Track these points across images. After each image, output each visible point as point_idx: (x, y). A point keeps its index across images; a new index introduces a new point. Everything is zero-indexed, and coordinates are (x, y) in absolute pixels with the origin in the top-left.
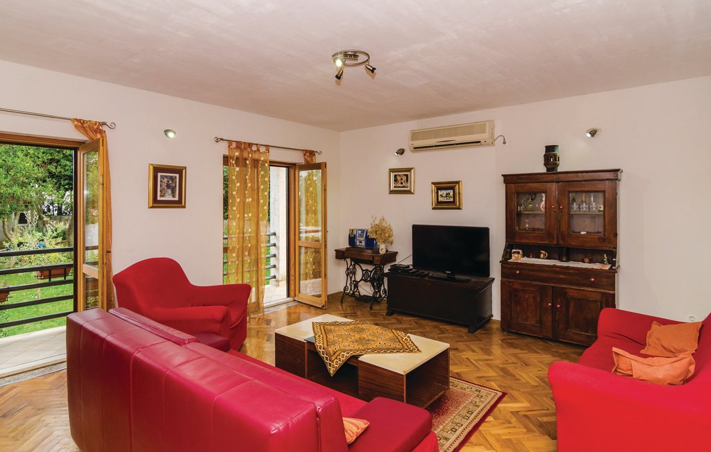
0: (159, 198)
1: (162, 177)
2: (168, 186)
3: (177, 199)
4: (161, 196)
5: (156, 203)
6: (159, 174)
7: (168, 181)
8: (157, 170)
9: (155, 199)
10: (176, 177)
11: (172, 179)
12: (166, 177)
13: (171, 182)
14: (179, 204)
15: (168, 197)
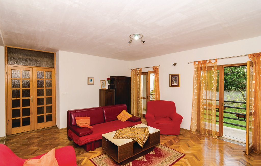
0: (172, 84)
1: (173, 78)
2: (175, 80)
3: (177, 84)
4: (173, 83)
5: (172, 86)
6: (172, 77)
7: (174, 79)
8: (172, 76)
9: (171, 85)
10: (177, 78)
11: (176, 78)
12: (174, 78)
13: (175, 79)
14: (178, 86)
15: (175, 84)
